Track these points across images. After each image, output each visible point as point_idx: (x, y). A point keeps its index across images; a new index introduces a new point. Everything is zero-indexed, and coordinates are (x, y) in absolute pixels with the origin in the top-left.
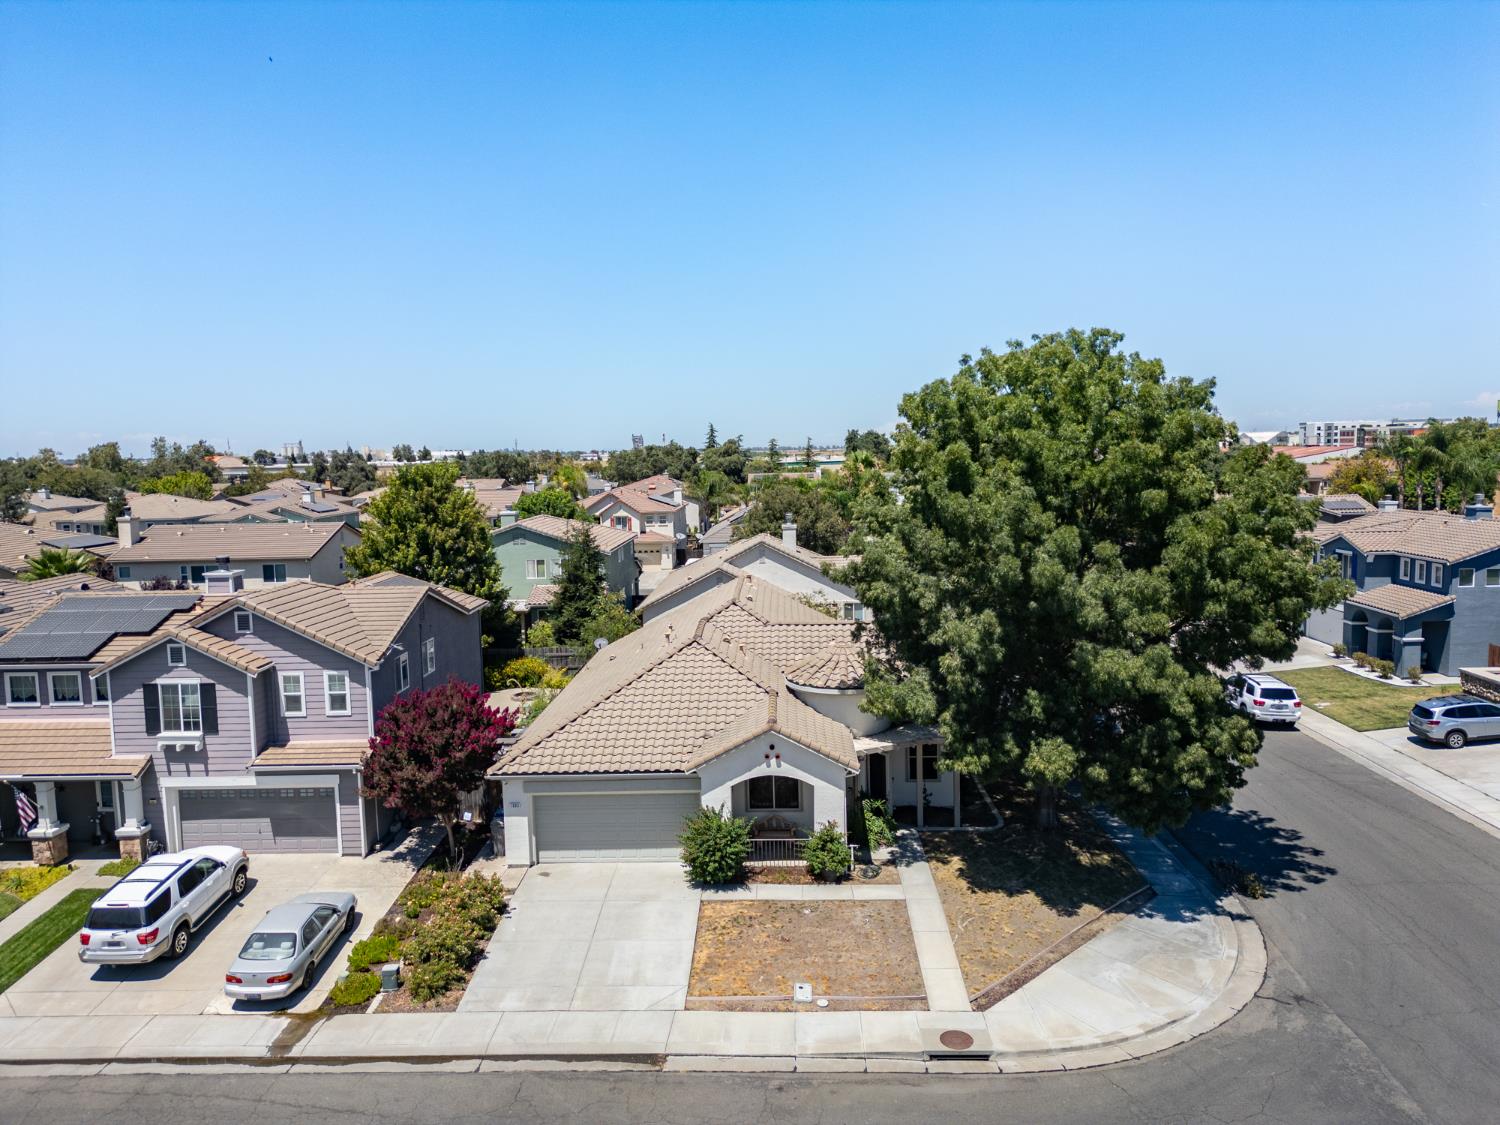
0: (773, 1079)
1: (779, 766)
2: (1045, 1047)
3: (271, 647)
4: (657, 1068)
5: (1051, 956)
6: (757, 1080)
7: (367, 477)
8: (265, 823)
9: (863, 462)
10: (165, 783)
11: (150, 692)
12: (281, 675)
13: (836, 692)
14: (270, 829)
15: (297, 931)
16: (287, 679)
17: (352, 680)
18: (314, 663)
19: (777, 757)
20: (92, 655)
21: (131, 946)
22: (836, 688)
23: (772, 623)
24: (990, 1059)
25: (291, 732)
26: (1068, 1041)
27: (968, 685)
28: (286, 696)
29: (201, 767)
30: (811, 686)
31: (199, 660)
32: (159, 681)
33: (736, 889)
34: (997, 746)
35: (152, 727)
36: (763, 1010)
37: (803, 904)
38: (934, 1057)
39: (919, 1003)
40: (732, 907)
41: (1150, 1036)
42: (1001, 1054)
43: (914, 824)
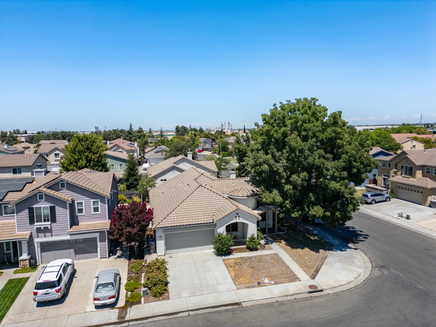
0: (274, 304)
1: (239, 219)
2: (335, 286)
3: (73, 193)
4: (241, 306)
5: (320, 263)
6: (270, 305)
7: (14, 140)
8: (72, 251)
10: (36, 240)
11: (31, 210)
12: (76, 202)
13: (246, 198)
14: (74, 252)
15: (112, 281)
16: (78, 203)
17: (101, 202)
18: (88, 197)
19: (239, 217)
20: (3, 199)
21: (53, 293)
22: (246, 197)
23: (215, 179)
24: (323, 291)
25: (79, 220)
26: (339, 284)
28: (78, 209)
29: (50, 234)
30: (238, 196)
31: (49, 198)
32: (34, 206)
33: (230, 255)
34: (302, 209)
35: (32, 222)
38: (310, 292)
39: (297, 279)
40: (232, 260)
41: (356, 280)
42: (326, 289)
43: (265, 233)
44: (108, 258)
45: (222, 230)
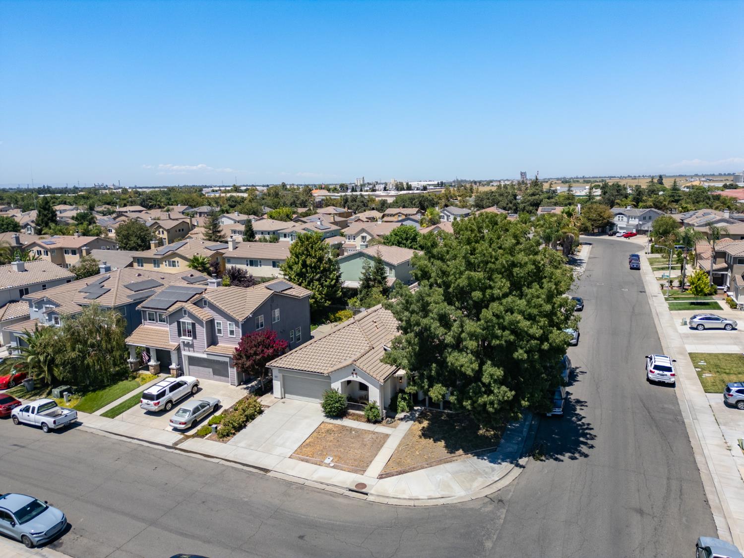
0: (294, 485)
1: (357, 377)
2: (388, 496)
3: (213, 312)
4: (265, 474)
5: (426, 465)
6: (289, 484)
8: (211, 370)
9: (566, 213)
10: (183, 353)
11: (179, 323)
12: (216, 321)
14: (212, 372)
15: (191, 409)
16: (217, 323)
17: (235, 326)
18: (225, 319)
19: (356, 374)
20: (168, 308)
21: (152, 405)
24: (367, 495)
25: (219, 341)
28: (218, 329)
29: (192, 349)
31: (191, 316)
32: (181, 320)
33: (338, 419)
35: (180, 335)
36: (312, 463)
37: (355, 429)
38: (349, 490)
39: (362, 472)
40: (331, 426)
41: (429, 500)
43: (425, 405)
44: (237, 386)
45: (337, 386)
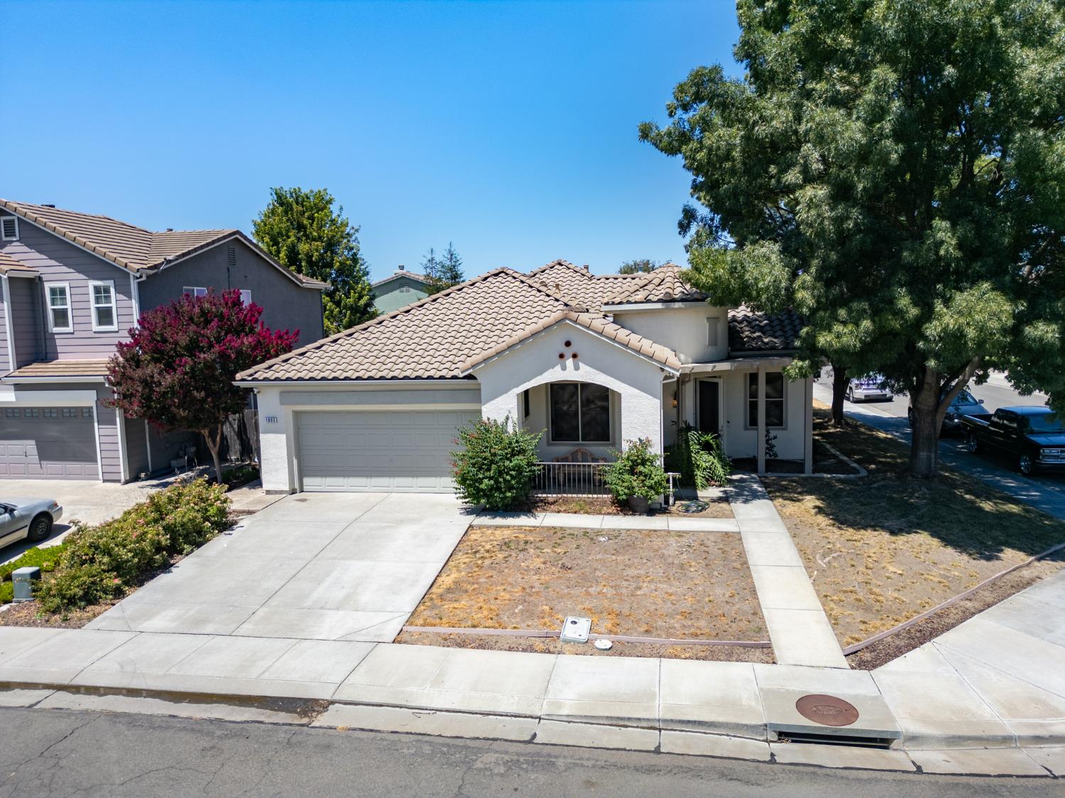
1: (577, 368)
3: (38, 255)
4: (305, 721)
8: (30, 446)
12: (47, 286)
13: (659, 306)
14: (35, 452)
16: (53, 291)
17: (117, 291)
18: (79, 272)
19: (575, 356)
22: (659, 301)
24: (893, 745)
25: (59, 349)
27: (839, 221)
28: (54, 310)
33: (519, 516)
36: (510, 649)
37: (599, 532)
38: (785, 735)
39: (758, 652)
40: (507, 532)
42: (913, 739)
44: (127, 482)
45: (502, 410)
